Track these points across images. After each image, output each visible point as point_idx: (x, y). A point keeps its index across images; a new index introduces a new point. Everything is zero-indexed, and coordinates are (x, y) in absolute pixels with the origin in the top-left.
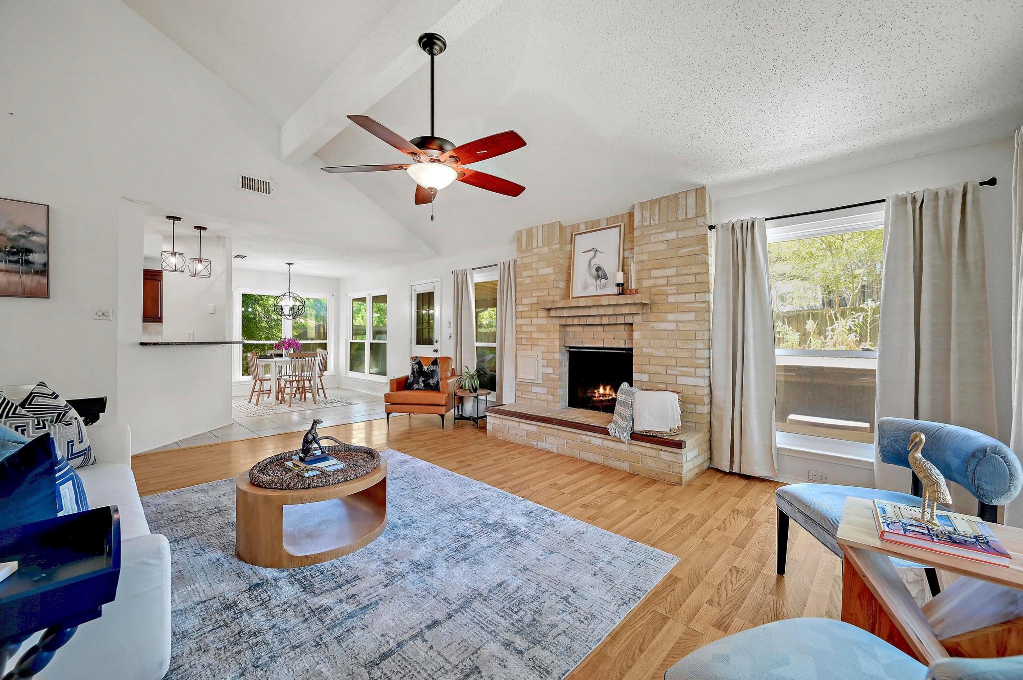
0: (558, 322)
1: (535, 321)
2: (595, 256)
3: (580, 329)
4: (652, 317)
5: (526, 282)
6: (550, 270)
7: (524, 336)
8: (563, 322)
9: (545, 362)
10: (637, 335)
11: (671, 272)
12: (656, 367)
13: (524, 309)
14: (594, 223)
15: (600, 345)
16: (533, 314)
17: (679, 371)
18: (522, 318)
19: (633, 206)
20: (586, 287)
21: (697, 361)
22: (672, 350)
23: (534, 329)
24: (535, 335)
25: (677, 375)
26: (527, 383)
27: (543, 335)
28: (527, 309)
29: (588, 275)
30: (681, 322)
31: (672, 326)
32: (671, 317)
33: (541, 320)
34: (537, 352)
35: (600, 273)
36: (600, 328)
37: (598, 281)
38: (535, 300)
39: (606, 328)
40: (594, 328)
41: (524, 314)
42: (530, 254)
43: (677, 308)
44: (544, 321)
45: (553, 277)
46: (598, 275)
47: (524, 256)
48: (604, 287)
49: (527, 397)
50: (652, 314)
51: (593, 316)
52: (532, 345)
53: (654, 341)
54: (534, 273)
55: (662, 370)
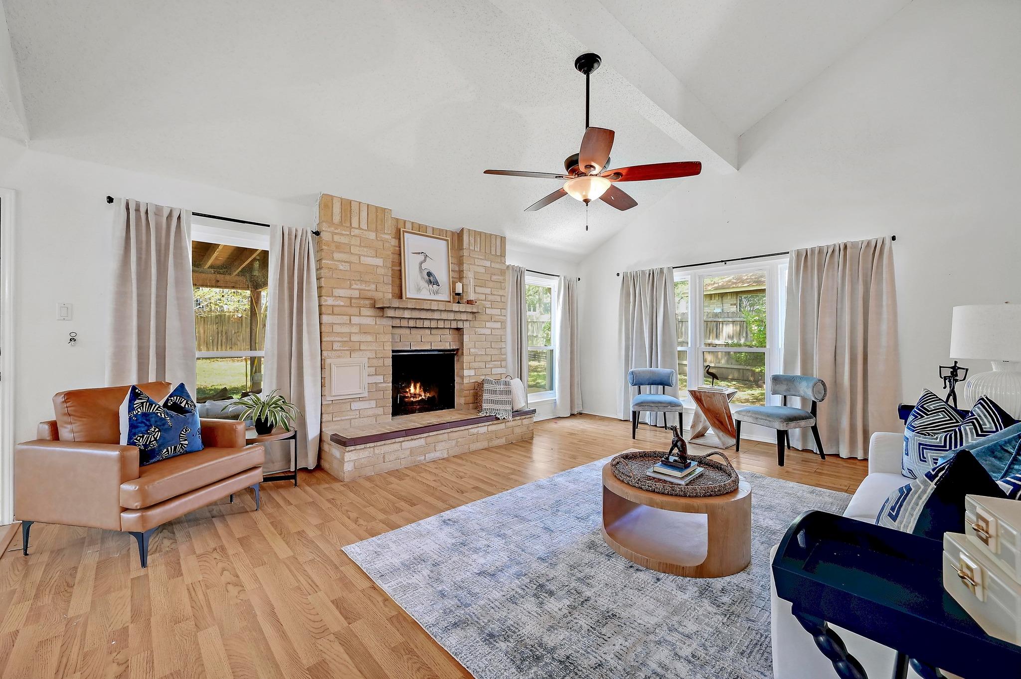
0: (390, 322)
1: (355, 320)
2: (425, 260)
3: (407, 331)
4: (476, 324)
5: (341, 267)
6: (379, 262)
7: (337, 339)
8: (397, 323)
9: (373, 370)
10: (466, 338)
11: (488, 291)
12: (479, 363)
13: (337, 303)
14: (420, 227)
15: (428, 348)
16: (355, 311)
17: (494, 364)
18: (333, 314)
19: (462, 230)
20: (419, 290)
21: (502, 357)
22: (488, 349)
23: (355, 329)
24: (354, 338)
25: (491, 368)
26: (341, 401)
27: (369, 338)
28: (342, 304)
29: (419, 278)
30: (494, 329)
31: (488, 332)
32: (488, 325)
33: (367, 318)
34: (361, 358)
35: (431, 278)
36: (428, 331)
37: (430, 286)
38: (356, 294)
39: (434, 331)
40: (422, 331)
41: (336, 310)
42: (348, 233)
43: (491, 318)
44: (370, 321)
45: (383, 271)
46: (430, 280)
47: (336, 231)
48: (437, 293)
49: (343, 418)
50: (477, 322)
51: (429, 319)
52: (351, 351)
53: (478, 342)
54: (354, 259)
55: (482, 365)
